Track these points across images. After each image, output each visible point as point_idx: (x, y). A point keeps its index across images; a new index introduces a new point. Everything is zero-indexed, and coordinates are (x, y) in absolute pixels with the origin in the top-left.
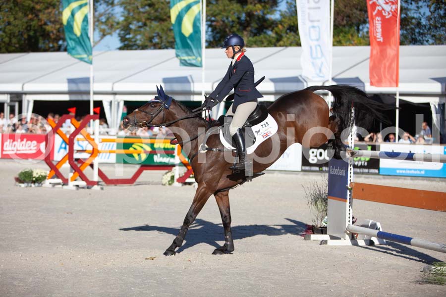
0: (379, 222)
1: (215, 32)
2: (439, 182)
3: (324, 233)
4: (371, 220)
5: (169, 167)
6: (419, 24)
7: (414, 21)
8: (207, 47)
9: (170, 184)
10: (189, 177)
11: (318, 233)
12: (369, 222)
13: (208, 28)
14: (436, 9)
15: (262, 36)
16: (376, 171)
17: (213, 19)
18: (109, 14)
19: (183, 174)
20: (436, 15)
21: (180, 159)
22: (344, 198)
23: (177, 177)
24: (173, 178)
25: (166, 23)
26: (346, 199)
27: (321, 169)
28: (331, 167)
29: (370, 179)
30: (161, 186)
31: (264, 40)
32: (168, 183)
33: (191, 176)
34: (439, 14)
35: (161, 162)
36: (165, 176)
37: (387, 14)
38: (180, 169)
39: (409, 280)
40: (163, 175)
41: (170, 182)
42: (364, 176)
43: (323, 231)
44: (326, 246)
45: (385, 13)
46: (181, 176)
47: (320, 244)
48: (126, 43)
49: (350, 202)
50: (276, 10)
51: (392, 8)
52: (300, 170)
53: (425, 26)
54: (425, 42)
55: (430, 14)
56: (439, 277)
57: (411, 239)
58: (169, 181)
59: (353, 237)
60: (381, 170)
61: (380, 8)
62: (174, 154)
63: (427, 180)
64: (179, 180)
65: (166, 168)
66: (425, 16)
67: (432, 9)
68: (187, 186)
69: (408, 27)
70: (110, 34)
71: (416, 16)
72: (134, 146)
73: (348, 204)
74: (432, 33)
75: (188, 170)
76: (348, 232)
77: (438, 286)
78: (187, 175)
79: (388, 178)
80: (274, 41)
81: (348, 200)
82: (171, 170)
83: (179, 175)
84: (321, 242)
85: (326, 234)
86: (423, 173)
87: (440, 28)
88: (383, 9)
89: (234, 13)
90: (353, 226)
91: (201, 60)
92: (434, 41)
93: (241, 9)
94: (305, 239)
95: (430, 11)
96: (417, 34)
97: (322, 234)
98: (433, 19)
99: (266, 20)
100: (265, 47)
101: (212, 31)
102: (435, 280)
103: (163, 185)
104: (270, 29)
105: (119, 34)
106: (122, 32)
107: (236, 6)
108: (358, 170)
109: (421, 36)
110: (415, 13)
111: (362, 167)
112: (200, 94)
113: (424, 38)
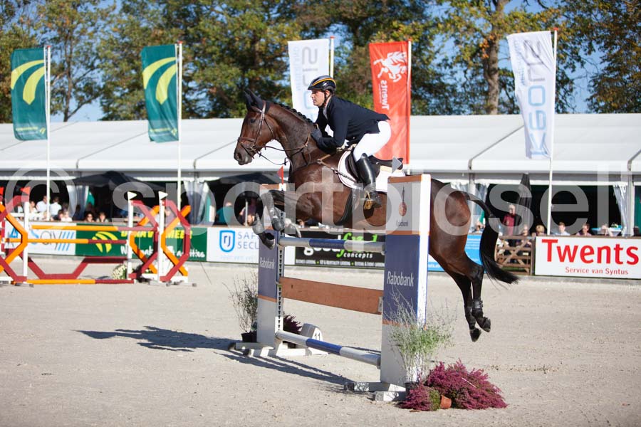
5: (121, 260)
6: (454, 91)
7: (448, 88)
10: (145, 272)
14: (473, 75)
18: (88, 78)
19: (138, 268)
21: (133, 250)
23: (130, 271)
24: (125, 272)
28: (261, 258)
33: (147, 271)
36: (117, 270)
37: (395, 77)
38: (133, 263)
42: (368, 270)
45: (392, 75)
46: (135, 270)
48: (110, 113)
49: (279, 302)
50: (284, 76)
51: (401, 69)
52: (294, 264)
53: (461, 94)
55: (465, 80)
57: (341, 347)
64: (133, 275)
66: (460, 83)
70: (89, 102)
71: (451, 82)
72: (97, 235)
74: (470, 103)
82: (122, 263)
83: (133, 269)
84: (244, 352)
87: (478, 96)
88: (390, 72)
90: (284, 332)
91: (177, 133)
92: (472, 112)
95: (465, 76)
96: (452, 104)
98: (470, 87)
105: (102, 103)
106: (104, 101)
107: (235, 70)
108: (362, 264)
109: (458, 106)
110: (449, 78)
111: (366, 260)
112: (174, 173)
113: (461, 108)
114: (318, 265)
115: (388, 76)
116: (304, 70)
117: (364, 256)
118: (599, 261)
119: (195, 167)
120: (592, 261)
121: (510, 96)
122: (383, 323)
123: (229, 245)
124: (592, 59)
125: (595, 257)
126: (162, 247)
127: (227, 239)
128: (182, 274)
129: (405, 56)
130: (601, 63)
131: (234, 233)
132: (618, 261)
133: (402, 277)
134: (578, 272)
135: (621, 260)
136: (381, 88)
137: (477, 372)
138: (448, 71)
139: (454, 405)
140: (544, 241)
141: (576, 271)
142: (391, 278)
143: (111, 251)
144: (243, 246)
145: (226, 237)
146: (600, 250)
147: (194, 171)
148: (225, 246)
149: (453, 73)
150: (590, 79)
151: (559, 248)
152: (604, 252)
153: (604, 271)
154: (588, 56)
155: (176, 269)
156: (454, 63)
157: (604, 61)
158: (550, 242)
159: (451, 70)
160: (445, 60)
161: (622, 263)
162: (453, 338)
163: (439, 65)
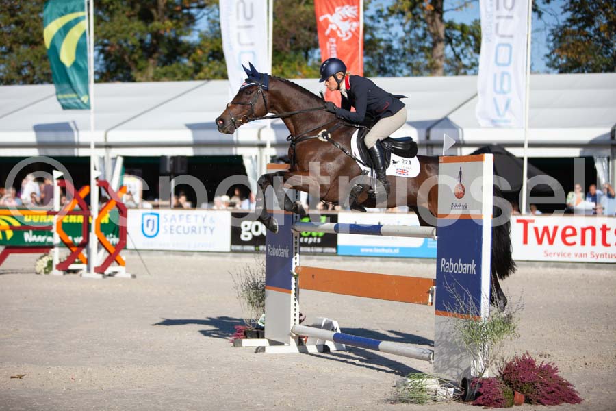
0: (335, 320)
1: (109, 59)
2: (418, 264)
3: (260, 336)
4: (326, 316)
5: (45, 248)
6: (389, 49)
7: (382, 44)
8: (96, 82)
9: (46, 273)
10: (74, 262)
11: (252, 337)
12: (322, 320)
13: (99, 55)
14: (412, 29)
15: (174, 65)
16: (333, 250)
17: (106, 41)
19: (66, 259)
20: (412, 36)
21: (60, 237)
22: (287, 288)
23: (56, 262)
24: (50, 263)
25: (39, 48)
26: (291, 289)
27: (257, 248)
28: (269, 245)
29: (325, 261)
30: (34, 275)
31: (178, 72)
32: (43, 271)
33: (77, 260)
34: (416, 35)
35: (34, 242)
36: (40, 261)
37: (344, 35)
38: (60, 251)
39: (377, 399)
40: (37, 260)
41: (47, 270)
42: (316, 257)
43: (259, 332)
44: (264, 354)
45: (341, 33)
46: (62, 261)
47: (256, 352)
49: (295, 294)
50: (193, 30)
51: (352, 26)
52: (228, 250)
53: (397, 51)
54: (398, 73)
56: (418, 394)
58: (45, 268)
59: (300, 341)
60: (339, 249)
61: (334, 28)
62: (52, 231)
63: (402, 261)
64: (59, 267)
65: (41, 250)
66: (397, 38)
67: (407, 28)
68: (72, 275)
69: (375, 53)
71: (385, 37)
73: (293, 296)
74: (408, 61)
75: (72, 252)
76: (294, 335)
77: (415, 405)
78: (71, 260)
79: (350, 260)
80: (191, 72)
81: (293, 291)
82: (48, 252)
83: (60, 259)
84: (257, 349)
85: (263, 337)
86: (397, 251)
87: (417, 54)
88: (338, 29)
89: (135, 34)
90: (300, 326)
91: (89, 100)
92: (410, 72)
93: (143, 28)
94: (234, 346)
95: (404, 31)
96: (387, 63)
97: (258, 338)
98: (408, 42)
99: (179, 44)
100: (179, 80)
101: (105, 59)
102: (412, 398)
103: (37, 273)
104: (186, 55)
107: (137, 24)
108: (308, 249)
109: (393, 65)
110: (384, 33)
111: (313, 245)
112: (88, 146)
113: (397, 68)
114: (257, 252)
115: (336, 34)
116: (239, 27)
117: (310, 240)
118: (583, 243)
119: (106, 138)
120: (574, 243)
121: (457, 53)
122: (437, 314)
123: (153, 229)
124: (552, 9)
125: (578, 238)
126: (96, 233)
127: (150, 223)
128: (119, 264)
129: (356, 11)
130: (562, 13)
131: (158, 215)
132: (605, 243)
133: (460, 264)
134: (559, 255)
135: (608, 242)
136: (330, 47)
137: (546, 366)
138: (382, 23)
139: (528, 401)
140: (519, 221)
141: (556, 255)
142: (446, 266)
143: (12, 239)
144: (169, 230)
145: (148, 220)
146: (584, 230)
147: (104, 144)
148: (148, 231)
149: (388, 26)
150: (548, 32)
151: (536, 229)
152: (589, 233)
153: (589, 255)
154: (546, 6)
155: (112, 258)
156: (390, 16)
157: (566, 10)
158: (525, 223)
159: (386, 23)
160: (380, 12)
161: (609, 245)
162: (518, 329)
163: (372, 18)
